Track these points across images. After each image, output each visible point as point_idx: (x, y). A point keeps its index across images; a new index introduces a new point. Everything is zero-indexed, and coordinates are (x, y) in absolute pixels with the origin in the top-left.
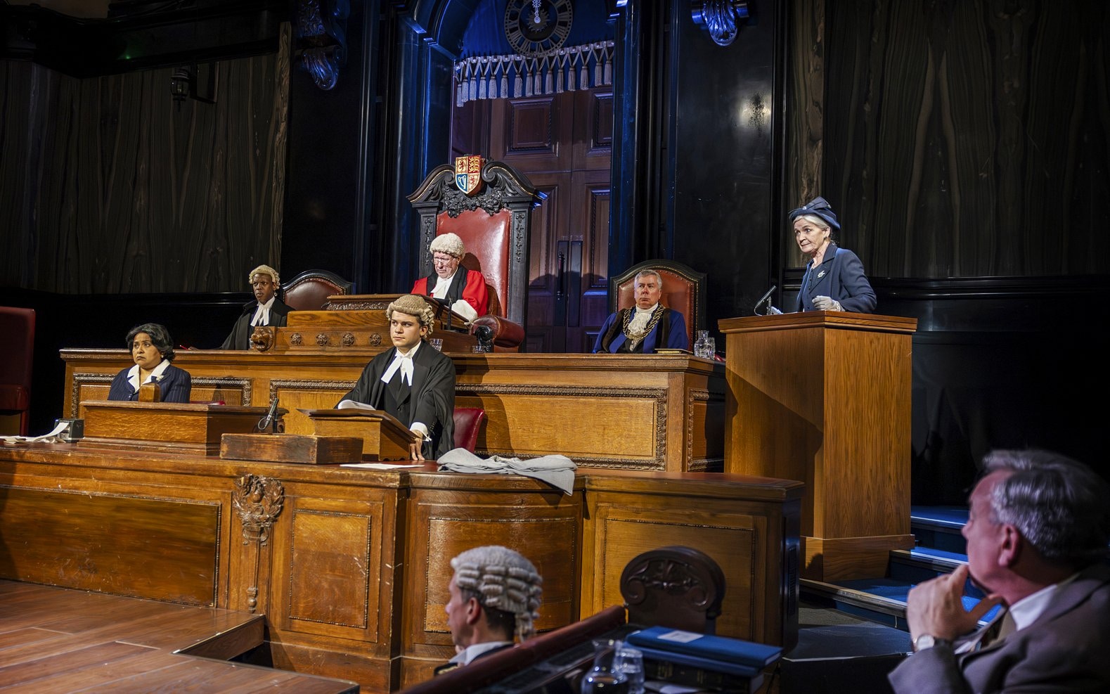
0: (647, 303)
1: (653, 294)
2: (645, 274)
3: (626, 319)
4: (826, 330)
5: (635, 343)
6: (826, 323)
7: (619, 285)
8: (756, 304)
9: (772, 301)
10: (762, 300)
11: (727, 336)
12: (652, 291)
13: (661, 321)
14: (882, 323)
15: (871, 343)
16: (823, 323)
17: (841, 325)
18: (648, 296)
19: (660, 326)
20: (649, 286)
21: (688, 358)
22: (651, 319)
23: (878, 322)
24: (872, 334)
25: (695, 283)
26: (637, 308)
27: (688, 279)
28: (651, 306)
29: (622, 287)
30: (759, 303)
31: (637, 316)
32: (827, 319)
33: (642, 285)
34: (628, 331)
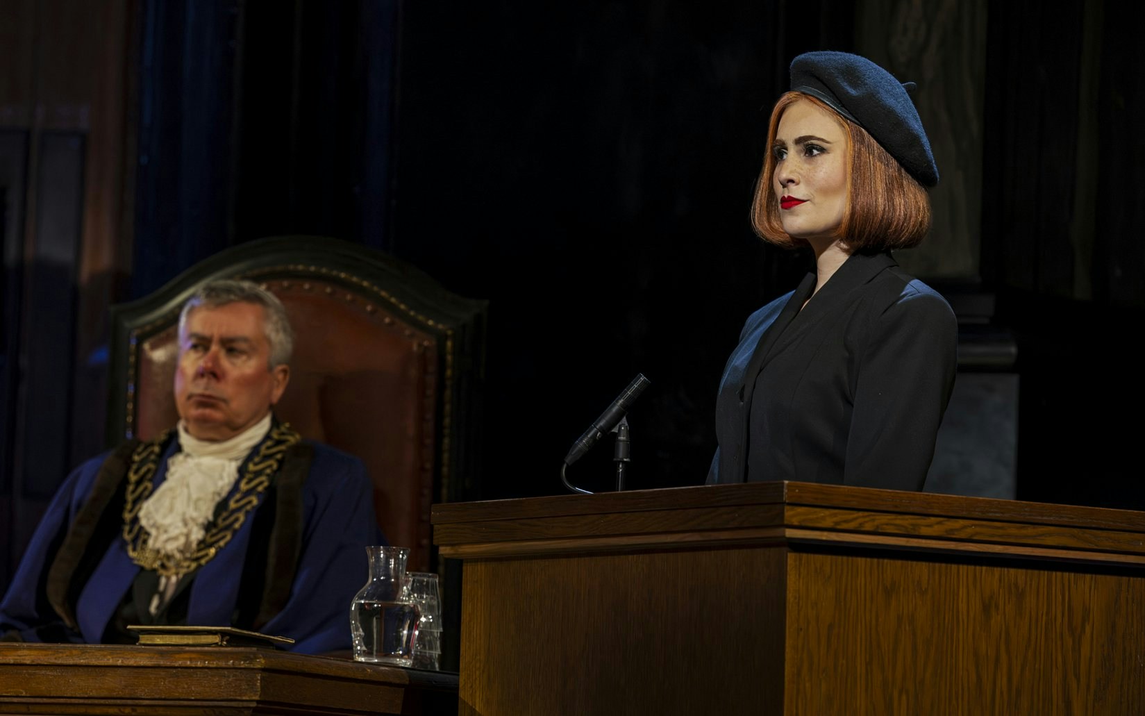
0: (217, 415)
1: (248, 383)
2: (217, 298)
3: (139, 483)
4: (791, 558)
5: (170, 582)
6: (790, 533)
7: (141, 340)
8: (569, 445)
9: (631, 433)
10: (594, 432)
11: (468, 570)
12: (244, 367)
13: (270, 496)
14: (1030, 530)
15: (986, 609)
16: (776, 532)
17: (834, 537)
18: (224, 389)
19: (262, 519)
20: (230, 346)
21: (260, 662)
22: (235, 488)
23: (1013, 530)
24: (992, 577)
25: (442, 338)
26: (185, 439)
27: (414, 323)
28: (234, 428)
29: (154, 347)
30: (583, 442)
31: (179, 468)
32: (791, 514)
33: (202, 344)
34: (141, 536)
